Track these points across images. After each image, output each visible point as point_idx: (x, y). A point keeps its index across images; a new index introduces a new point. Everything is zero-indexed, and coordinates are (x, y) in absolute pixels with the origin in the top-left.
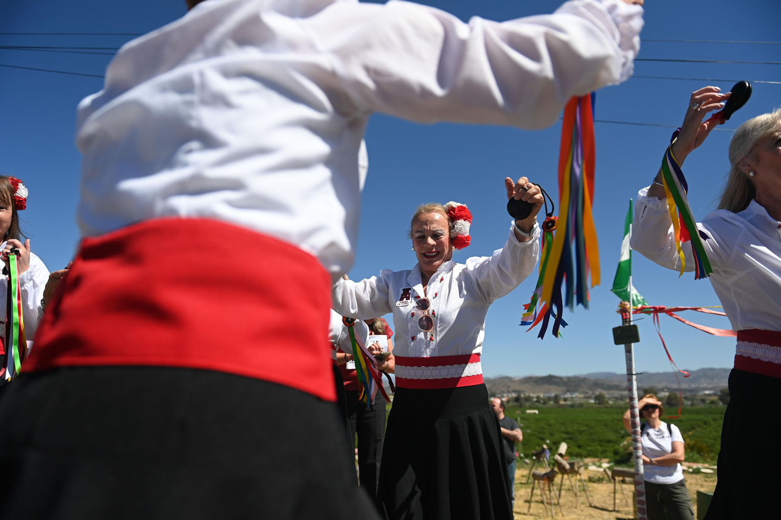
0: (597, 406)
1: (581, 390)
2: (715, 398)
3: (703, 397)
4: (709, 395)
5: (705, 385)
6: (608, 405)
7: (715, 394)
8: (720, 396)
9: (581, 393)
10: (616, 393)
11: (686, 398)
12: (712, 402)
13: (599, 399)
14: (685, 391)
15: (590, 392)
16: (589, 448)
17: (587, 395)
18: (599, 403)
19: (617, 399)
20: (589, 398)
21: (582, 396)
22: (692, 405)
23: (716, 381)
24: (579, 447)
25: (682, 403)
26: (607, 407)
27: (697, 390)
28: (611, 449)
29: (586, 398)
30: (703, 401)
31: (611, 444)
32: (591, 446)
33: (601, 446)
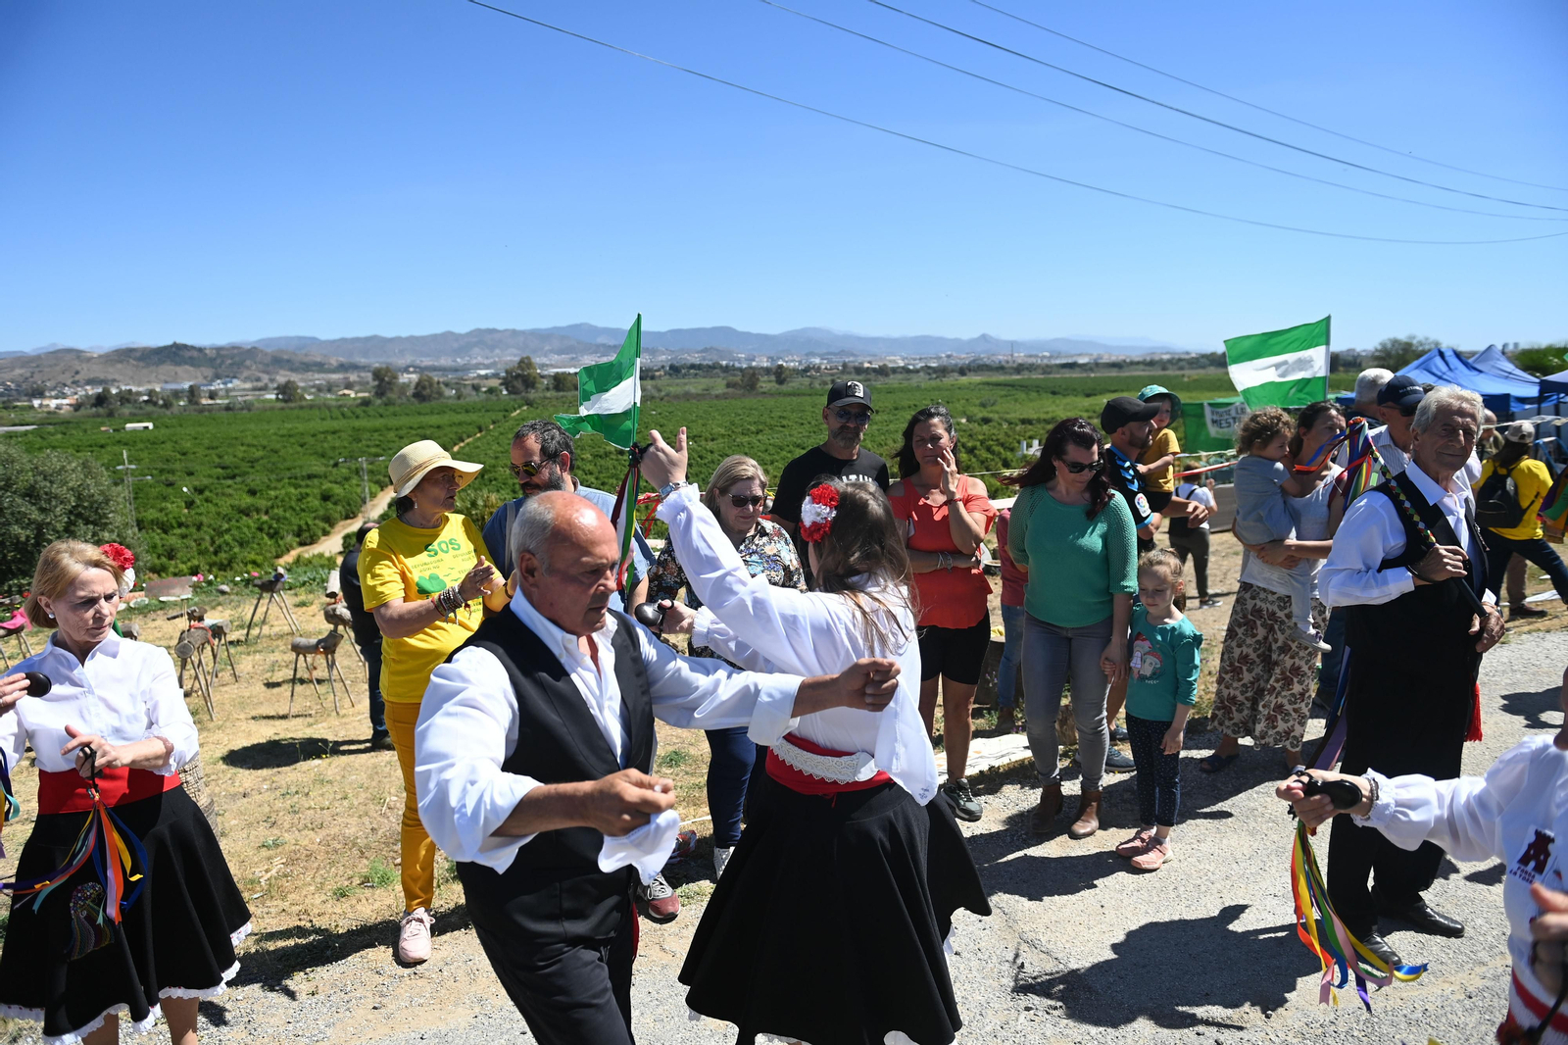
0: (280, 405)
1: (246, 373)
2: (495, 383)
3: (476, 382)
4: (486, 377)
5: (480, 359)
6: (304, 403)
7: (496, 376)
8: (504, 378)
9: (246, 380)
10: (320, 379)
11: (447, 385)
12: (491, 391)
13: (287, 391)
14: (443, 370)
15: (265, 378)
16: (273, 493)
17: (260, 384)
18: (285, 401)
19: (319, 389)
20: (265, 388)
21: (248, 385)
22: (459, 397)
23: (497, 351)
24: (252, 493)
25: (440, 394)
26: (301, 408)
27: (466, 368)
28: (316, 491)
29: (255, 389)
30: (476, 388)
31: (316, 481)
32: (275, 488)
33: (296, 487)
